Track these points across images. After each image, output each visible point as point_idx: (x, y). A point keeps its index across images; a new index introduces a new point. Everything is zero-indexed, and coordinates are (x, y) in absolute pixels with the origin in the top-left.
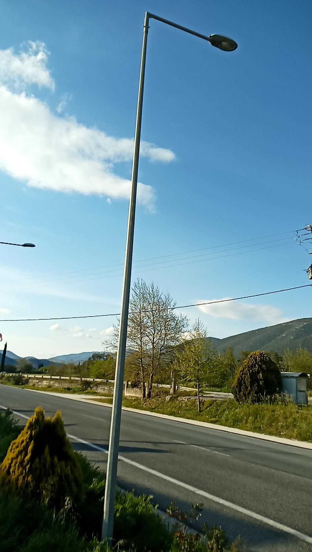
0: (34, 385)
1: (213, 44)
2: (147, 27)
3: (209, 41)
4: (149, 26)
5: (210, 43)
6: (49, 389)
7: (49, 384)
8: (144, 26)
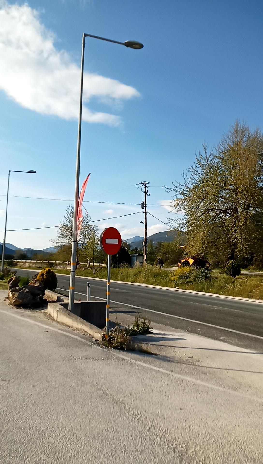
0: (21, 266)
6: (29, 268)
7: (30, 265)
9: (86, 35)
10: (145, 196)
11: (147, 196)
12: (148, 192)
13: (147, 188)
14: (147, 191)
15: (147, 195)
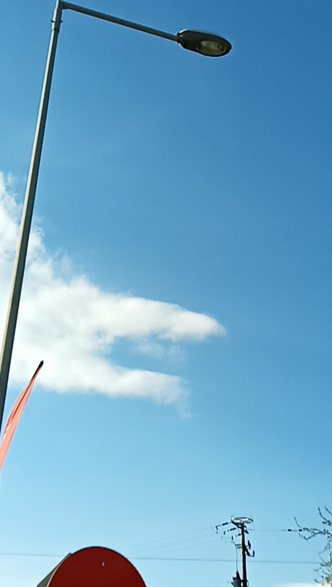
10: (242, 557)
11: (247, 557)
12: (249, 545)
13: (245, 534)
14: (246, 544)
15: (249, 554)
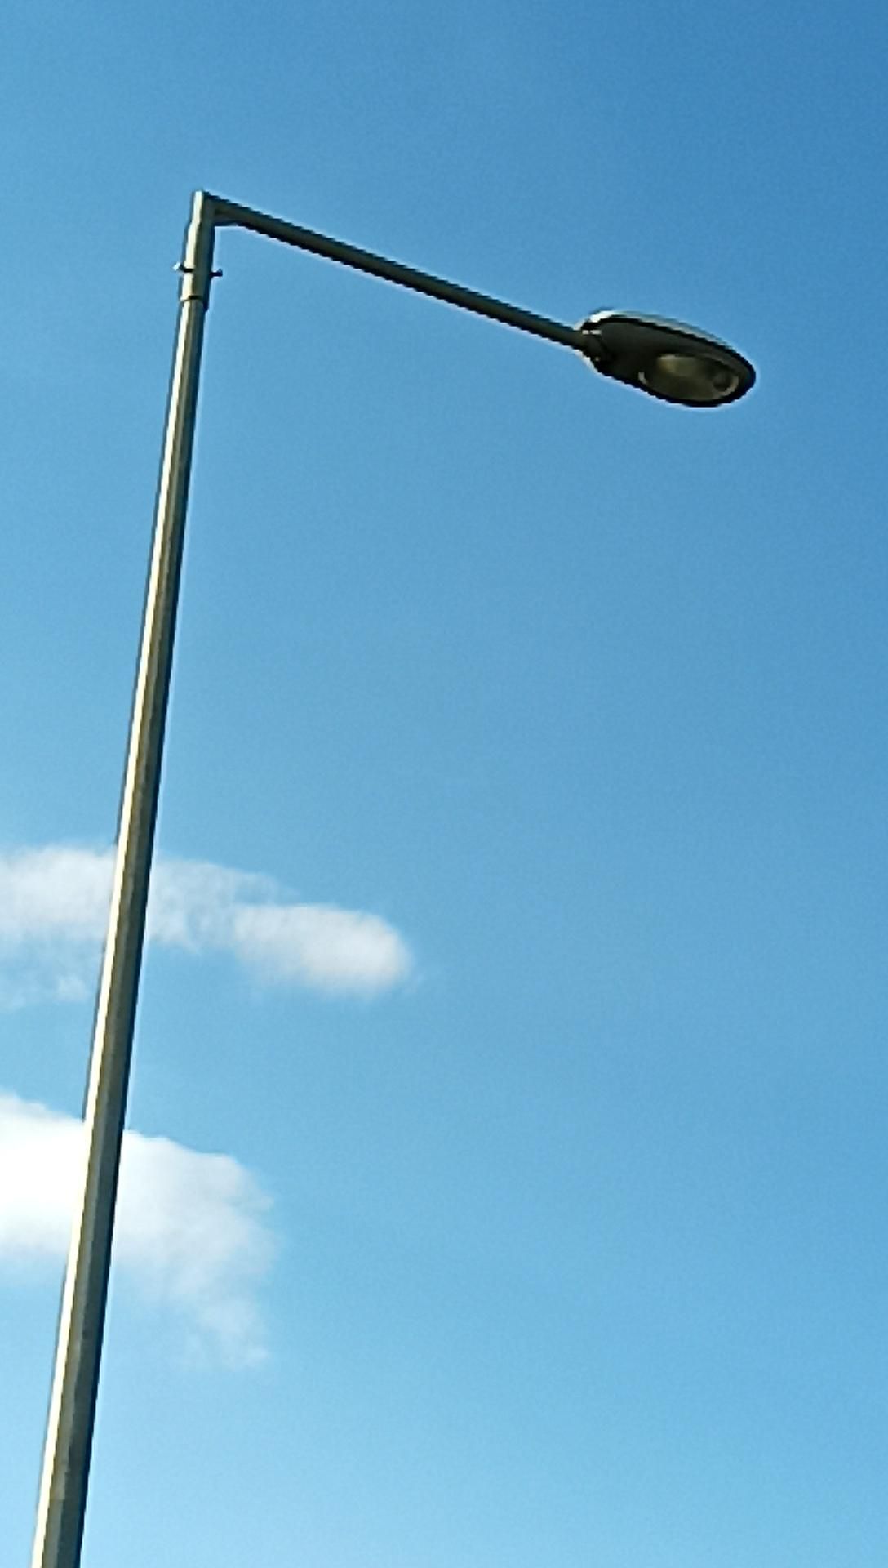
1: (603, 367)
2: (204, 273)
3: (578, 352)
4: (215, 269)
5: (587, 360)
8: (183, 269)
9: (219, 212)
